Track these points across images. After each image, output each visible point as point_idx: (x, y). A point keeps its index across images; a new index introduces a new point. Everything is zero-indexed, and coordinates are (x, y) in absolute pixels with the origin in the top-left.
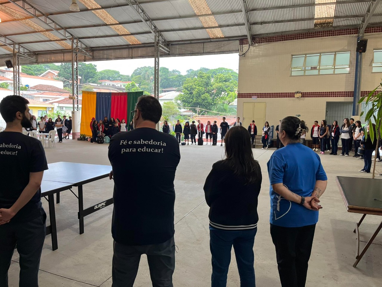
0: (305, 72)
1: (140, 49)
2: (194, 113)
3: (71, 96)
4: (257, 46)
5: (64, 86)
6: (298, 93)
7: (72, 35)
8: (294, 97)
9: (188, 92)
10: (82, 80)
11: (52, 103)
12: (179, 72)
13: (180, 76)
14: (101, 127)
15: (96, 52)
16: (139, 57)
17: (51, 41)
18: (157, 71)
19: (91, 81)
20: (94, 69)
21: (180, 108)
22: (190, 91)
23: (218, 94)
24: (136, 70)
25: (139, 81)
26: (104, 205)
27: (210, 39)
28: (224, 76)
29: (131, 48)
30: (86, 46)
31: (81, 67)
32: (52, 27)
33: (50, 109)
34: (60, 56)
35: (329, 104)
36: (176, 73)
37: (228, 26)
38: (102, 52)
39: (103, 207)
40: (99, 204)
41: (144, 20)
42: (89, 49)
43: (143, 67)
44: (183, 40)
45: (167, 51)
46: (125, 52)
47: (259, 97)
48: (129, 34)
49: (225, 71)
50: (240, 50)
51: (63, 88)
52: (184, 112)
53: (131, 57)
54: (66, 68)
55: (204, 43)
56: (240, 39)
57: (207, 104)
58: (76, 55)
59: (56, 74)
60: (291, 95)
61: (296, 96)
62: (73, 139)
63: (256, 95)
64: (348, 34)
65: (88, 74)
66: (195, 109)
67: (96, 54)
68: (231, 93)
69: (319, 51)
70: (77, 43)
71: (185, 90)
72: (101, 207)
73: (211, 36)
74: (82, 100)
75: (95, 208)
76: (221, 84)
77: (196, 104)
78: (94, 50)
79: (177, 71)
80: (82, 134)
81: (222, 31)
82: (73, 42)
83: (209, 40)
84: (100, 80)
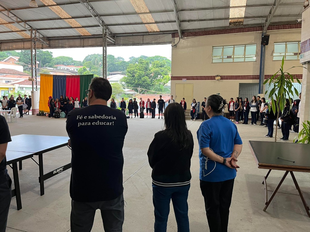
0: (223, 60)
1: (90, 39)
2: (136, 92)
3: (30, 78)
4: (186, 39)
5: (24, 70)
6: (218, 76)
7: (31, 27)
8: (215, 79)
9: (131, 75)
10: (40, 65)
11: (13, 84)
12: (123, 58)
13: (124, 62)
14: (57, 104)
15: (52, 41)
16: (89, 46)
17: (13, 31)
18: (105, 58)
19: (48, 65)
20: (50, 55)
21: (124, 88)
22: (132, 74)
23: (155, 77)
24: (87, 57)
25: (89, 66)
26: (62, 170)
27: (148, 32)
28: (160, 63)
29: (83, 38)
30: (44, 36)
31: (39, 54)
32: (13, 20)
33: (12, 89)
34: (20, 45)
35: (241, 85)
36: (121, 59)
37: (163, 22)
38: (57, 41)
39: (61, 171)
40: (57, 169)
41: (94, 15)
42: (45, 39)
43: (93, 55)
44: (126, 32)
45: (113, 41)
46: (78, 42)
47: (188, 80)
48: (80, 27)
49: (160, 58)
50: (172, 41)
51: (23, 72)
52: (128, 91)
53: (83, 46)
54: (26, 54)
55: (143, 35)
56: (172, 33)
57: (147, 85)
58: (35, 43)
59: (17, 60)
60: (212, 78)
61: (217, 78)
62: (32, 115)
63: (185, 78)
64: (255, 31)
65: (45, 59)
66: (136, 89)
67: (52, 42)
68: (165, 76)
69: (233, 44)
70: (36, 34)
71: (128, 73)
72: (59, 172)
73: (149, 30)
74: (40, 82)
75: (54, 173)
76: (157, 69)
77: (138, 85)
78: (51, 39)
79: (121, 58)
80: (41, 111)
81: (158, 26)
82: (32, 32)
83: (148, 34)
84: (56, 64)
